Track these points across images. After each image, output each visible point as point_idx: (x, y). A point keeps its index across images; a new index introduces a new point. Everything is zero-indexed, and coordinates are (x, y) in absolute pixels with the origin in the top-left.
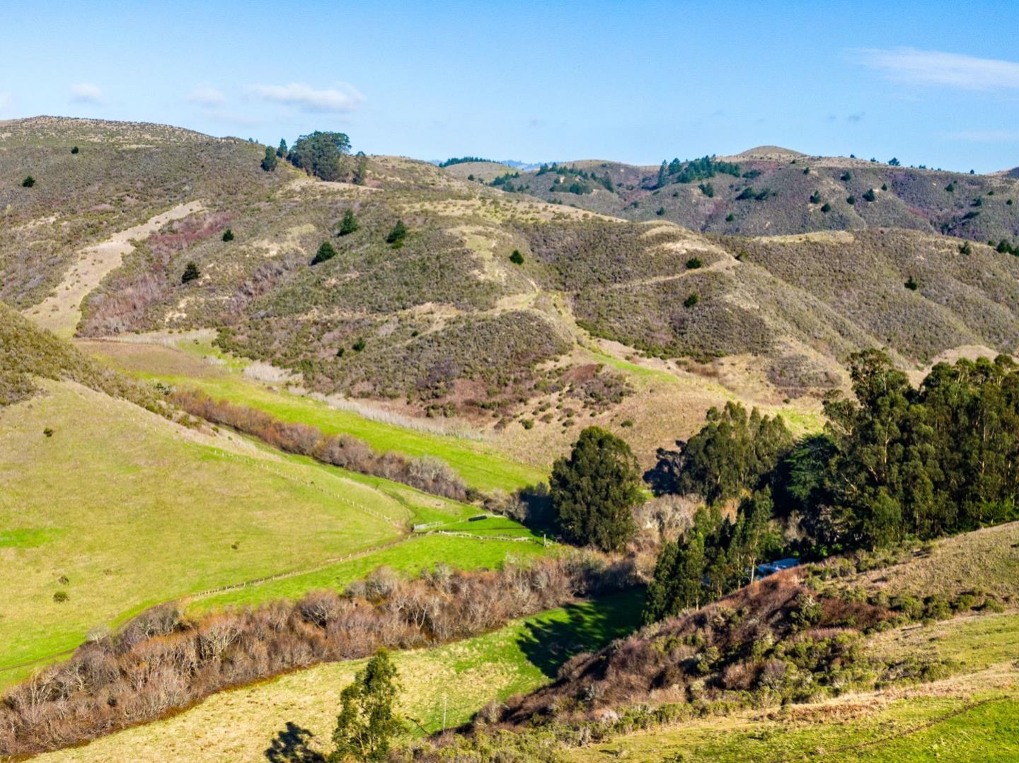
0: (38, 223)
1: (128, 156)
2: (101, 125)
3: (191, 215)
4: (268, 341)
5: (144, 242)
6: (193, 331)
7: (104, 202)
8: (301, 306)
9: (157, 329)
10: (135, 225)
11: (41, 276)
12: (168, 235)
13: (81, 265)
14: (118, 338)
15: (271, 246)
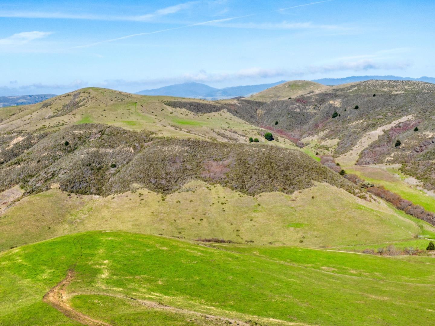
0: (357, 123)
1: (393, 97)
2: (391, 83)
3: (408, 120)
4: (417, 169)
5: (388, 131)
6: (394, 164)
7: (380, 115)
8: (432, 157)
9: (382, 163)
10: (387, 124)
11: (350, 143)
12: (398, 128)
13: (363, 139)
14: (369, 166)
15: (430, 134)
